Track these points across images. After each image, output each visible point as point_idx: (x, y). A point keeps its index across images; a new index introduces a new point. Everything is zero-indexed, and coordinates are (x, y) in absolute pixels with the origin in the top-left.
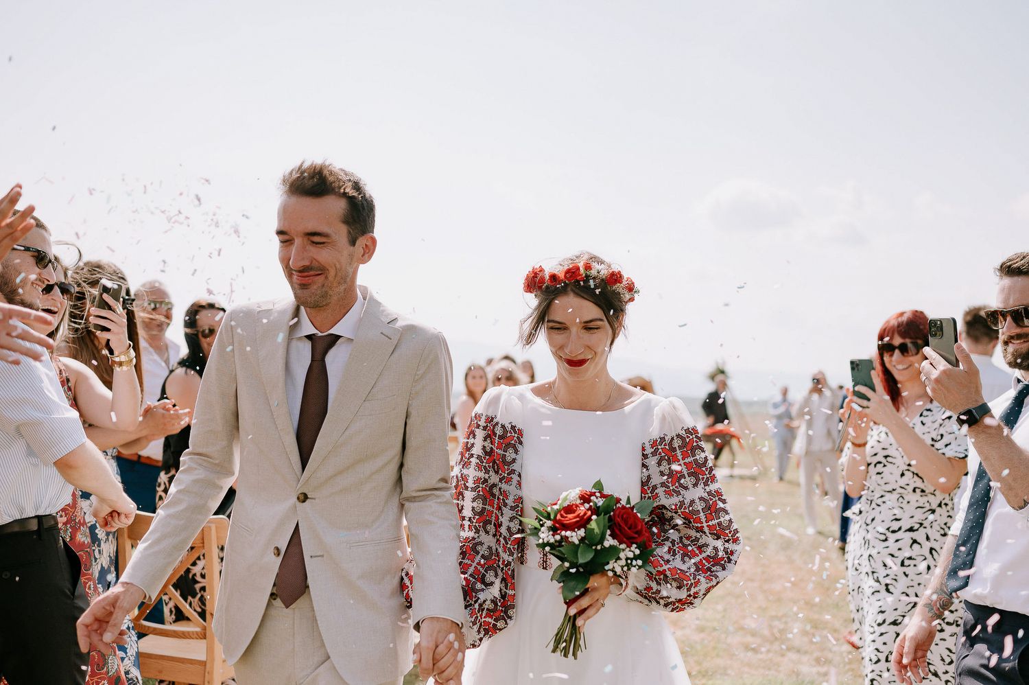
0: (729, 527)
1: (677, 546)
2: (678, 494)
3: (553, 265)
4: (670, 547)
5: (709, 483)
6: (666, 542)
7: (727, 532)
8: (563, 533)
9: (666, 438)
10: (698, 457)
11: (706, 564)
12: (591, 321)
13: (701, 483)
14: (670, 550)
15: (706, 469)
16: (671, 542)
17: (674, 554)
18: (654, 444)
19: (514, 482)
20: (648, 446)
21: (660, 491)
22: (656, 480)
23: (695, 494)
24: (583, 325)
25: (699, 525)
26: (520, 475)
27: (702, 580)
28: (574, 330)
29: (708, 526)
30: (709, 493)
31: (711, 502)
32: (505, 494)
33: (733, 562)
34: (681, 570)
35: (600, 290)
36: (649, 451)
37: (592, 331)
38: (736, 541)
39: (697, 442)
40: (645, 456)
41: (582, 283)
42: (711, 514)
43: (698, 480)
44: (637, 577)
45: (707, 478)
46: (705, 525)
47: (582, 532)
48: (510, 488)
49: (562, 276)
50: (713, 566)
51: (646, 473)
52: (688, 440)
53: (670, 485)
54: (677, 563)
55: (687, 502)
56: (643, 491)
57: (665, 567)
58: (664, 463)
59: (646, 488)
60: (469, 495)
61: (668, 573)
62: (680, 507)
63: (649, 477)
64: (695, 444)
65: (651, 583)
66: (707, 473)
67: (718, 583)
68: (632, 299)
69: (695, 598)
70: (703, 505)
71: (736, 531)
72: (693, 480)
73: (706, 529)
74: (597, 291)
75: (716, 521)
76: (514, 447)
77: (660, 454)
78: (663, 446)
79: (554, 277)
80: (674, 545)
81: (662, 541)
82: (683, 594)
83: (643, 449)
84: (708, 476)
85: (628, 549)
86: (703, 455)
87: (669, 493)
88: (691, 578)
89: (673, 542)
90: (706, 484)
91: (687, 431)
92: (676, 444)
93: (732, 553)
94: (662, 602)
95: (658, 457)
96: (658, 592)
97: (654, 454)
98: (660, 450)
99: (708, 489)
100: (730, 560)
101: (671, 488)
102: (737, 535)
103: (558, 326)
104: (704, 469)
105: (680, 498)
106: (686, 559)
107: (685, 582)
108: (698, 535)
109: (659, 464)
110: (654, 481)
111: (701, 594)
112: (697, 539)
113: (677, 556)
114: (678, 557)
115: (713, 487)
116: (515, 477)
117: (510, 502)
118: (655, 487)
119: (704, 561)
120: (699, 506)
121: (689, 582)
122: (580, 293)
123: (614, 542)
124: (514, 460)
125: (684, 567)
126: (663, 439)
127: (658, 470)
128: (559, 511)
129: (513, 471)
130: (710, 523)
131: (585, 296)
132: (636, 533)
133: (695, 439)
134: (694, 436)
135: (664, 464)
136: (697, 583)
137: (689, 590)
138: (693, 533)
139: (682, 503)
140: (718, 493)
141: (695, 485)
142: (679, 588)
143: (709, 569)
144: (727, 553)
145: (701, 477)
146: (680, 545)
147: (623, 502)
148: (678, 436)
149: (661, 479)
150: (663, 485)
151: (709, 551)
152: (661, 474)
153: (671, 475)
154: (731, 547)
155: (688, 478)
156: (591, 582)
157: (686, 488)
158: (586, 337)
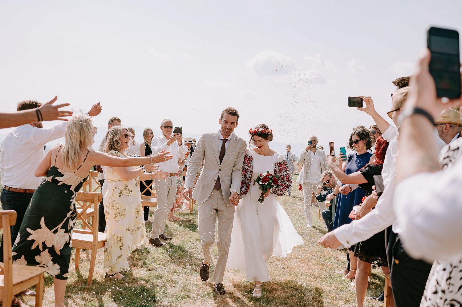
0: (290, 180)
2: (281, 173)
11: (285, 187)
13: (286, 171)
18: (277, 163)
19: (251, 168)
21: (278, 172)
22: (277, 170)
23: (285, 173)
26: (252, 166)
27: (285, 190)
28: (257, 142)
32: (249, 170)
38: (291, 183)
40: (276, 165)
44: (273, 189)
46: (286, 179)
47: (267, 183)
48: (250, 169)
50: (287, 188)
51: (275, 169)
55: (283, 175)
56: (275, 172)
67: (287, 192)
69: (283, 194)
70: (286, 176)
71: (292, 181)
75: (288, 179)
76: (251, 160)
82: (281, 193)
86: (287, 166)
87: (279, 173)
92: (282, 163)
93: (290, 185)
94: (277, 194)
96: (277, 192)
98: (279, 164)
100: (290, 187)
110: (277, 171)
112: (284, 182)
115: (288, 172)
116: (251, 167)
117: (250, 171)
118: (277, 172)
120: (285, 176)
121: (283, 191)
123: (273, 184)
124: (251, 163)
125: (281, 188)
126: (279, 162)
129: (251, 165)
133: (285, 163)
138: (283, 181)
139: (282, 175)
140: (289, 174)
142: (281, 191)
148: (283, 162)
149: (278, 170)
150: (278, 171)
151: (286, 185)
152: (278, 169)
153: (280, 169)
154: (290, 184)
155: (284, 170)
156: (268, 191)
157: (283, 172)
158: (260, 143)
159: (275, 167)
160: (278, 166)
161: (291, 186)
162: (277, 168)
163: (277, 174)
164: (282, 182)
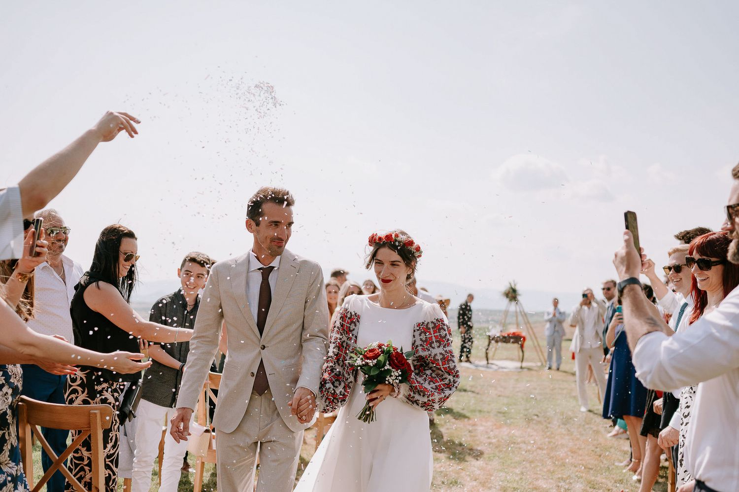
0: (453, 369)
2: (429, 350)
4: (425, 378)
6: (423, 375)
7: (453, 371)
9: (425, 323)
10: (441, 333)
11: (443, 387)
12: (394, 261)
15: (446, 340)
17: (426, 381)
18: (419, 325)
19: (353, 340)
20: (416, 326)
21: (420, 348)
22: (418, 342)
23: (437, 351)
24: (391, 263)
25: (439, 367)
26: (356, 337)
28: (386, 265)
29: (443, 367)
30: (446, 352)
31: (446, 356)
36: (416, 328)
37: (395, 266)
38: (458, 376)
40: (414, 331)
41: (393, 243)
42: (445, 361)
43: (440, 344)
44: (404, 389)
46: (441, 367)
47: (375, 361)
49: (384, 238)
50: (446, 388)
51: (414, 339)
53: (425, 346)
54: (426, 385)
55: (433, 355)
56: (413, 348)
57: (417, 385)
58: (423, 335)
59: (413, 346)
60: (332, 346)
61: (418, 388)
62: (429, 357)
63: (415, 341)
64: (441, 327)
68: (420, 256)
70: (441, 356)
71: (458, 371)
72: (438, 344)
74: (399, 248)
75: (448, 366)
76: (355, 323)
78: (423, 326)
79: (380, 238)
80: (427, 377)
82: (425, 400)
83: (414, 327)
84: (446, 343)
86: (445, 332)
87: (424, 350)
88: (430, 391)
89: (427, 375)
90: (444, 347)
91: (437, 320)
92: (431, 326)
95: (420, 331)
97: (418, 330)
98: (422, 328)
99: (445, 349)
100: (454, 385)
102: (458, 373)
103: (379, 262)
104: (444, 339)
105: (430, 352)
107: (427, 394)
108: (443, 373)
109: (421, 335)
110: (417, 344)
111: (437, 400)
114: (427, 382)
115: (447, 349)
116: (354, 338)
118: (417, 346)
119: (442, 385)
120: (439, 357)
122: (391, 248)
124: (354, 329)
126: (423, 323)
129: (353, 335)
130: (444, 366)
131: (393, 249)
134: (441, 323)
136: (432, 395)
138: (441, 373)
139: (430, 355)
140: (450, 352)
141: (439, 347)
142: (424, 395)
143: (443, 390)
144: (454, 382)
145: (442, 343)
148: (432, 322)
149: (420, 342)
150: (421, 345)
152: (421, 339)
153: (426, 341)
155: (435, 343)
156: (379, 387)
157: (434, 348)
158: (392, 269)
159: (414, 336)
160: (418, 332)
161: (458, 383)
162: (418, 338)
163: (417, 351)
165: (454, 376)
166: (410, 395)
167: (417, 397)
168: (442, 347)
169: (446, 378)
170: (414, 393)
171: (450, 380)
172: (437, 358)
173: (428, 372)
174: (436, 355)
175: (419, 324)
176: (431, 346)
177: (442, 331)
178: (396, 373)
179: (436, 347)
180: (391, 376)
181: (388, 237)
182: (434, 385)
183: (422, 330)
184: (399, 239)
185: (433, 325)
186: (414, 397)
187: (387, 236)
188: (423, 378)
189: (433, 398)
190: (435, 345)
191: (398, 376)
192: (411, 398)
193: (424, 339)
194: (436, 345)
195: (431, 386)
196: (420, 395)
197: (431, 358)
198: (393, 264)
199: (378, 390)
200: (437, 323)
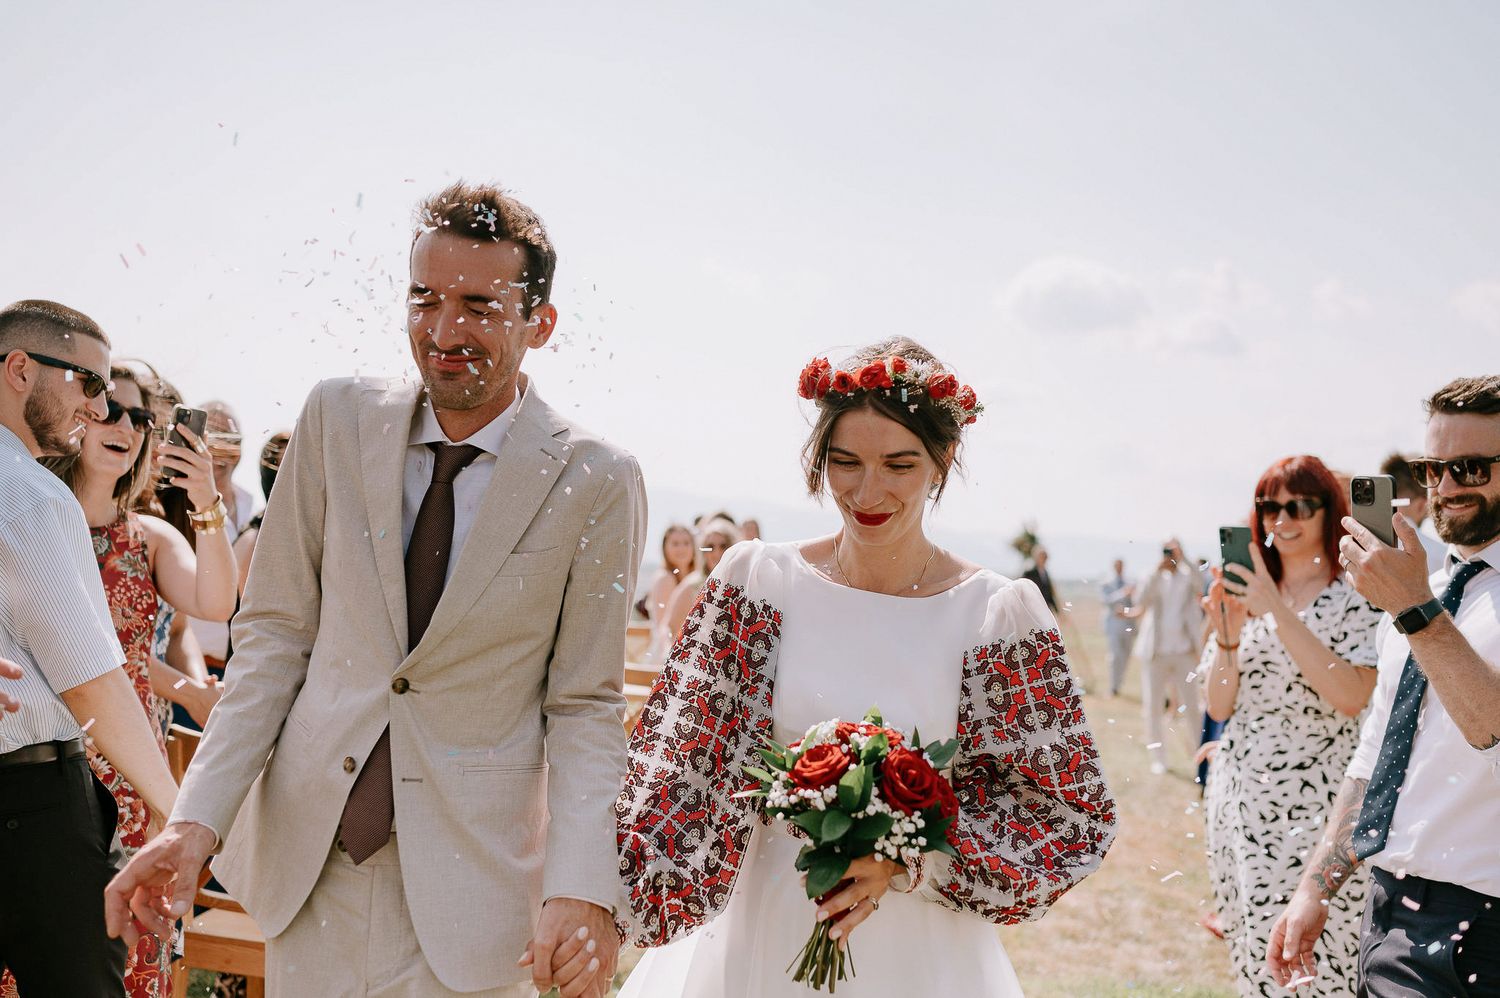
0: (1098, 795)
1: (1007, 821)
2: (1016, 737)
3: (846, 360)
4: (996, 822)
5: (1070, 722)
6: (991, 813)
7: (1093, 802)
8: (801, 792)
9: (1003, 647)
10: (1054, 679)
11: (1056, 852)
12: (898, 455)
13: (1057, 721)
14: (996, 825)
15: (1068, 700)
16: (999, 814)
17: (1001, 836)
18: (982, 654)
19: (762, 694)
20: (970, 658)
21: (986, 731)
22: (982, 712)
23: (1044, 740)
24: (886, 460)
25: (1049, 789)
26: (771, 686)
27: (1042, 879)
28: (871, 467)
29: (1063, 791)
30: (1070, 739)
31: (1071, 754)
32: (747, 712)
33: (1099, 852)
34: (1007, 861)
35: (916, 406)
36: (973, 665)
37: (901, 471)
38: (1108, 819)
39: (1054, 655)
40: (967, 673)
41: (888, 392)
42: (1069, 773)
43: (1051, 716)
44: (936, 868)
45: (1068, 714)
46: (1058, 789)
47: (831, 792)
49: (856, 378)
50: (1067, 856)
51: (966, 701)
52: (1039, 651)
53: (1004, 722)
54: (1005, 850)
55: (1030, 751)
56: (960, 730)
57: (982, 855)
58: (997, 686)
59: (964, 724)
61: (985, 864)
62: (1018, 759)
63: (970, 707)
64: (1051, 658)
65: (958, 877)
66: (1068, 706)
67: (1070, 886)
68: (971, 420)
69: (1031, 906)
70: (1057, 757)
71: (1110, 804)
72: (1044, 716)
73: (1060, 796)
74: (912, 408)
75: (1077, 786)
76: (765, 639)
77: (990, 671)
78: (995, 659)
79: (843, 379)
80: (1002, 820)
81: (986, 810)
82: (1008, 900)
83: (965, 663)
84: (1070, 711)
85: (907, 819)
86: (1064, 677)
87: (1000, 736)
88: (1024, 875)
89: (1002, 814)
90: (1065, 724)
91: (1040, 636)
92: (1020, 655)
93: (1100, 837)
95: (986, 675)
97: (980, 670)
98: (991, 665)
99: (1067, 732)
100: (1094, 849)
101: (1005, 727)
102: (1111, 810)
103: (846, 459)
104: (1063, 699)
105: (1019, 744)
106: (1021, 843)
107: (1012, 882)
108: (1050, 803)
109: (988, 687)
110: (977, 714)
111: (1041, 900)
112: (1044, 810)
113: (1005, 839)
114: (1007, 840)
115: (1076, 730)
116: (764, 687)
118: (978, 724)
119: (1052, 848)
120: (1050, 759)
121: (1020, 882)
122: (885, 409)
123: (885, 808)
124: (763, 661)
125: (1013, 857)
126: (996, 648)
127: (985, 696)
128: (800, 756)
129: (761, 678)
130: (1067, 788)
131: (893, 416)
132: (921, 793)
133: (1051, 650)
134: (1050, 645)
135: (997, 688)
136: (1032, 885)
137: (1018, 894)
139: (1021, 753)
140: (1085, 740)
141: (1047, 725)
142: (1003, 888)
143: (1058, 862)
144: (1092, 836)
145: (1057, 711)
146: (1014, 819)
147: (907, 744)
148: (1024, 644)
149: (989, 712)
150: (991, 721)
151: (1064, 830)
152: (991, 702)
153: (1006, 706)
154: (1100, 827)
155: (1035, 713)
156: (855, 869)
157: (1031, 729)
158: (890, 479)
159: (965, 690)
160: (982, 679)
162: (979, 696)
163: (978, 740)
164: (1031, 806)
165: (1095, 817)
166: (954, 885)
167: (979, 891)
168: (1057, 725)
169: (1061, 820)
170: (971, 879)
171: (1075, 827)
172: (1043, 761)
173: (1006, 803)
174: (1039, 752)
175: (984, 651)
176: (1022, 723)
177: (1055, 671)
178: (906, 824)
179: (1038, 726)
180: (890, 835)
181: (873, 374)
182: (1030, 849)
183: (995, 672)
184: (908, 376)
185: (1026, 653)
186: (969, 892)
187: (867, 372)
188: (990, 822)
189: (1032, 894)
190: (1036, 717)
191: (916, 835)
192: (960, 894)
193: (1000, 701)
194: (1037, 720)
195: (1021, 854)
196: (988, 883)
197: (1026, 761)
198: (895, 463)
199: (851, 881)
200: (1040, 646)
